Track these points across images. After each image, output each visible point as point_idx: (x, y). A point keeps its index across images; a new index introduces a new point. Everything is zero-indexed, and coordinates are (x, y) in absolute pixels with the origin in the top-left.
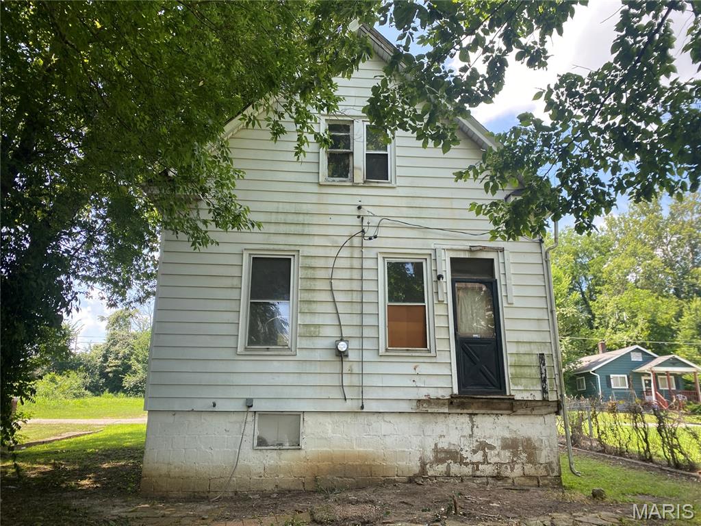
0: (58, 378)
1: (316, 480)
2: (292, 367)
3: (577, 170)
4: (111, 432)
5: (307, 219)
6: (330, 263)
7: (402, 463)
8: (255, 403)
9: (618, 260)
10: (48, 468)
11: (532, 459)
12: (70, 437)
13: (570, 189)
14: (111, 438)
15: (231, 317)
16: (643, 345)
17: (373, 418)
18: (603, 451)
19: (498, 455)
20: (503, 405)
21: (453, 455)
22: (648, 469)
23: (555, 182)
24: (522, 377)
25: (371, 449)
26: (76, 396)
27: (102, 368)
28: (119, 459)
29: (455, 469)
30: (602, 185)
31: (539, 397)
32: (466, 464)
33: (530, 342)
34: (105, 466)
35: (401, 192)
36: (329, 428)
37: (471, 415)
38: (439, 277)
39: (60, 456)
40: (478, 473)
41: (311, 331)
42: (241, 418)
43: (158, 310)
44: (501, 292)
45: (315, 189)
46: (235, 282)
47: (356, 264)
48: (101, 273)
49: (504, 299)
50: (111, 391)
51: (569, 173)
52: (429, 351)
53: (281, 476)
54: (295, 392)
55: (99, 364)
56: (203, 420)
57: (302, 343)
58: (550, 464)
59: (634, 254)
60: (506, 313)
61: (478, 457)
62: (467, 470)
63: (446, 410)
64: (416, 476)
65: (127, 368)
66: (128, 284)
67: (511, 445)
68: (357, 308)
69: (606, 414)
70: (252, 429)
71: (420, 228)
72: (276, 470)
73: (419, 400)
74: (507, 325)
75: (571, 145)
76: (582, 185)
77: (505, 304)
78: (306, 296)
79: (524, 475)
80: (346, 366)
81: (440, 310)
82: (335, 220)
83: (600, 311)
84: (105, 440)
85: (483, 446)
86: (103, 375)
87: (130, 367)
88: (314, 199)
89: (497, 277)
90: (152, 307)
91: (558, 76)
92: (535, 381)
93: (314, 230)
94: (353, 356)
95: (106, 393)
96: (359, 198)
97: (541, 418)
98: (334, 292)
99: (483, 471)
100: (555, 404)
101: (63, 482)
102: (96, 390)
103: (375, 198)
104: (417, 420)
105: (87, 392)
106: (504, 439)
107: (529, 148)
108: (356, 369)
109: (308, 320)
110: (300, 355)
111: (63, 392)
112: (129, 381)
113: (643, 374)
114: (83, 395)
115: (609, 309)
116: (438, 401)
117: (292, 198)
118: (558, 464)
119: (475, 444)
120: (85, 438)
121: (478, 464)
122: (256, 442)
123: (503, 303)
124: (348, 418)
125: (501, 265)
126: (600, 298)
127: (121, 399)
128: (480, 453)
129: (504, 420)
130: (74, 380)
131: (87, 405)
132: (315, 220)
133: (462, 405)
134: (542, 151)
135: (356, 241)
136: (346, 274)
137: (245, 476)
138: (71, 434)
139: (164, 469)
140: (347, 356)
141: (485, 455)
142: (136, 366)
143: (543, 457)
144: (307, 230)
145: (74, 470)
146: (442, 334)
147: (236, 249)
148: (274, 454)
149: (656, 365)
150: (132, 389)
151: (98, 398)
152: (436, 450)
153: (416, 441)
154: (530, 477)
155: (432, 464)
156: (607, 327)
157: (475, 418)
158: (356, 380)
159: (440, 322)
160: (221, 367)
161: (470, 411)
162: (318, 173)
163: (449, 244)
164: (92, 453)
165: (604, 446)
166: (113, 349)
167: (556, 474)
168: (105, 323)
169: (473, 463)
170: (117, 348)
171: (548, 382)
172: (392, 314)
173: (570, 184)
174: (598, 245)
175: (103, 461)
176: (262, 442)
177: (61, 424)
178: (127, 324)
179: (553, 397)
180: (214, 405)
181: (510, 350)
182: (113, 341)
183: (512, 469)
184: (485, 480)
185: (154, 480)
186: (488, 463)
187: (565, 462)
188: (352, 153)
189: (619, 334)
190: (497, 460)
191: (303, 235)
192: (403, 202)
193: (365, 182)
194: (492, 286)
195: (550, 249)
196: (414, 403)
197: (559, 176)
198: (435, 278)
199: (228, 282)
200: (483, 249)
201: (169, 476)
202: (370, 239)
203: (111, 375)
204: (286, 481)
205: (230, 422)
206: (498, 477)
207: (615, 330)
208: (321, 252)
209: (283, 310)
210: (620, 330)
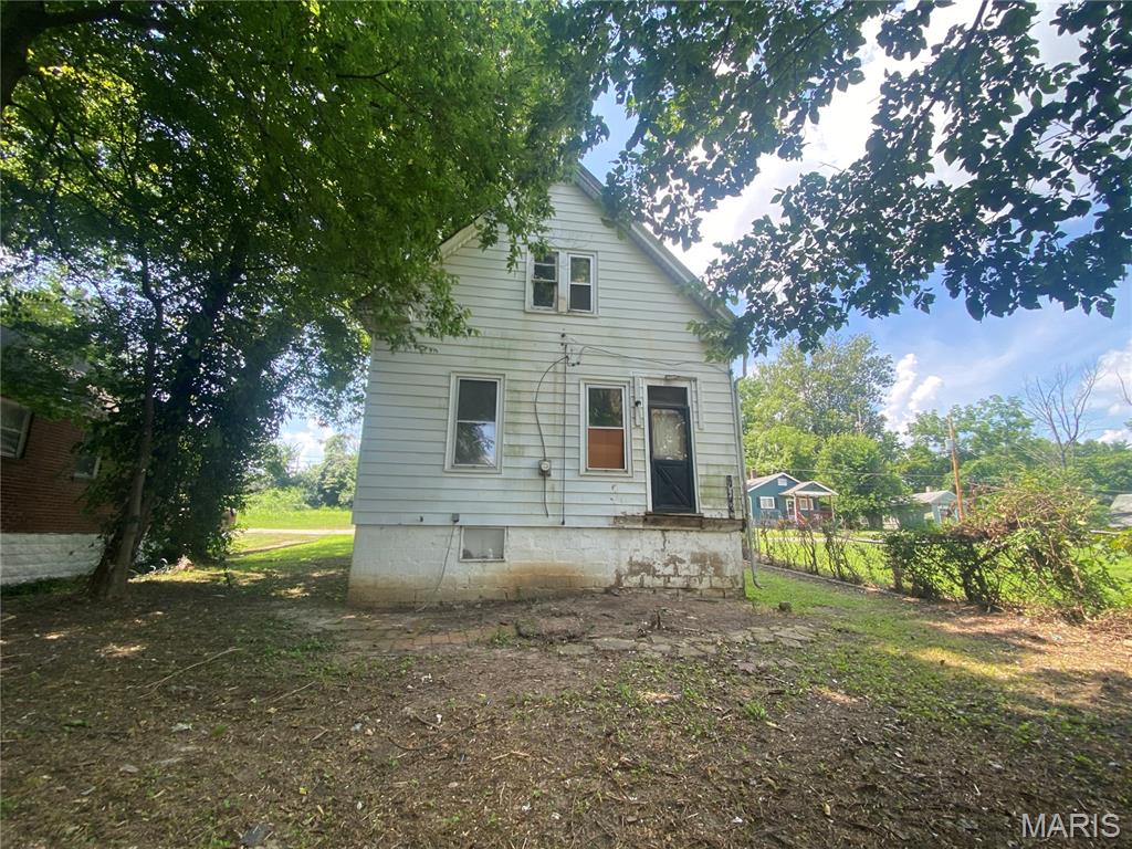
0: (280, 493)
1: (518, 591)
2: (495, 484)
3: (806, 285)
4: (326, 542)
5: (514, 345)
6: (535, 387)
7: (599, 575)
8: (461, 518)
9: (768, 401)
10: (261, 576)
11: (718, 573)
12: (286, 546)
13: (796, 306)
14: (325, 548)
15: (438, 436)
16: (787, 472)
17: (573, 533)
18: (771, 564)
19: (688, 568)
20: (693, 523)
21: (647, 568)
22: (817, 581)
23: (782, 298)
24: (711, 497)
25: (570, 562)
26: (297, 509)
27: (320, 485)
28: (330, 568)
29: (648, 580)
30: (834, 300)
31: (726, 516)
32: (658, 576)
33: (718, 465)
34: (316, 575)
35: (602, 322)
36: (531, 542)
37: (663, 531)
38: (637, 403)
39: (274, 564)
40: (669, 585)
41: (515, 452)
42: (446, 532)
43: (366, 427)
44: (693, 418)
45: (521, 316)
46: (443, 402)
47: (560, 388)
48: (313, 394)
49: (696, 425)
50: (329, 505)
51: (797, 288)
52: (627, 472)
53: (485, 587)
54: (499, 508)
55: (317, 482)
56: (410, 534)
57: (507, 462)
58: (735, 577)
59: (781, 396)
60: (697, 438)
61: (670, 570)
62: (659, 582)
63: (641, 527)
64: (612, 587)
65: (343, 486)
66: (338, 404)
67: (699, 559)
68: (560, 431)
69: (775, 531)
70: (458, 542)
71: (620, 356)
72: (480, 581)
73: (616, 517)
74: (697, 449)
75: (802, 258)
76: (811, 302)
77: (696, 430)
78: (512, 418)
79: (711, 587)
80: (549, 485)
81: (637, 434)
82: (539, 347)
83: (751, 444)
84: (318, 549)
85: (674, 560)
86: (321, 491)
87: (345, 484)
88: (519, 325)
89: (689, 404)
90: (361, 427)
91: (801, 176)
92: (722, 501)
93: (520, 355)
94: (554, 475)
95: (324, 507)
96: (562, 327)
97: (728, 536)
98: (539, 416)
99: (674, 583)
100: (740, 522)
101: (273, 591)
102: (314, 504)
103: (578, 327)
104: (614, 534)
105: (307, 506)
106: (693, 554)
107: (756, 261)
108: (558, 488)
109: (513, 440)
110: (505, 474)
111: (285, 506)
112: (344, 496)
113: (787, 497)
114: (302, 509)
115: (759, 442)
116: (633, 518)
117: (499, 324)
118: (743, 577)
119: (667, 558)
120: (300, 547)
121: (670, 576)
122: (461, 555)
123: (694, 429)
124: (550, 533)
125: (694, 394)
126: (751, 432)
127: (337, 512)
128: (672, 566)
129: (694, 536)
130: (295, 495)
131: (306, 516)
132: (521, 345)
133: (655, 522)
134: (769, 264)
135: (560, 367)
136: (549, 398)
137: (451, 587)
138: (290, 543)
139: (370, 581)
140: (549, 475)
141: (676, 568)
142: (351, 483)
143: (729, 570)
144: (512, 355)
145: (286, 578)
146: (638, 456)
147: (444, 371)
148: (479, 566)
149: (798, 489)
150: (347, 504)
151: (316, 511)
152: (631, 563)
153: (611, 554)
154: (717, 589)
155: (627, 575)
156: (757, 457)
157: (667, 534)
158: (557, 498)
159: (637, 445)
160: (430, 483)
161: (662, 528)
162: (524, 301)
163: (646, 373)
164: (304, 562)
165: (772, 560)
166: (330, 468)
167: (740, 586)
168: (324, 446)
169: (665, 576)
170: (333, 467)
171: (734, 502)
172: (593, 437)
173: (797, 299)
174: (752, 388)
175: (314, 570)
176: (467, 555)
177: (280, 534)
178: (344, 447)
179: (738, 516)
180: (422, 520)
181: (700, 472)
182: (330, 460)
183: (700, 582)
184: (675, 591)
185: (360, 591)
186: (679, 576)
187: (748, 575)
188: (557, 284)
189: (767, 463)
190: (686, 572)
191: (508, 359)
192: (605, 332)
193: (569, 311)
194: (684, 413)
195: (739, 379)
196: (612, 520)
197: (786, 291)
198: (633, 405)
199: (437, 403)
200: (678, 378)
201: (375, 587)
202: (573, 365)
203: (328, 491)
204: (490, 591)
205: (436, 536)
206: (687, 589)
207: (764, 460)
208: (526, 376)
209: (488, 430)
210: (767, 459)
